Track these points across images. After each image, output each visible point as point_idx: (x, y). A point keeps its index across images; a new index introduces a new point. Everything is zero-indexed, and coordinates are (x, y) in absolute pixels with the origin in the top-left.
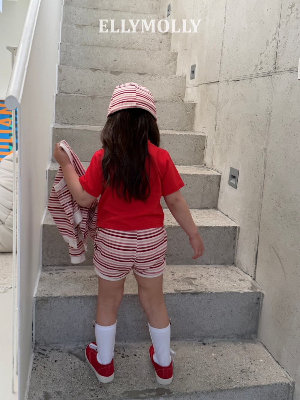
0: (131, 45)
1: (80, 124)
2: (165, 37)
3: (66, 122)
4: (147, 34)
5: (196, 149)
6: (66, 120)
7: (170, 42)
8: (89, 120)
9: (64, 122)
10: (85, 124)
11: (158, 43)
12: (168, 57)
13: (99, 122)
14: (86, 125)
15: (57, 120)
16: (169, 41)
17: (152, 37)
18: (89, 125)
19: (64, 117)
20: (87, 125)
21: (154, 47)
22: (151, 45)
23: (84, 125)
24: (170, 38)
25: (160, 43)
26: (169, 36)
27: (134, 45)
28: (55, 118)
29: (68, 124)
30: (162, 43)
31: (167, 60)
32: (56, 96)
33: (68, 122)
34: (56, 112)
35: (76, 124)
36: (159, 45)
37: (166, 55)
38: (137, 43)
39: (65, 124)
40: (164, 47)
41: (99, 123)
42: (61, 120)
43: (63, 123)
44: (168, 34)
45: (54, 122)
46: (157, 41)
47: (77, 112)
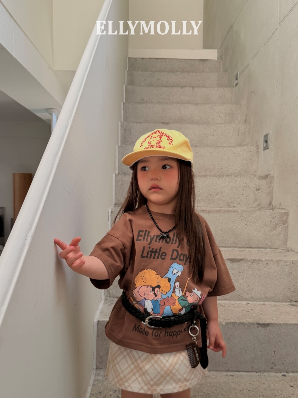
0: (214, 197)
2: (263, 182)
4: (236, 181)
7: (271, 189)
11: (253, 192)
12: (273, 220)
16: (271, 187)
17: (244, 184)
21: (247, 197)
22: (243, 195)
24: (271, 183)
25: (255, 191)
26: (269, 180)
27: (218, 197)
28: (97, 360)
30: (259, 191)
31: (272, 224)
32: (98, 324)
34: (98, 350)
36: (255, 195)
37: (270, 216)
38: (222, 193)
40: (262, 196)
44: (267, 178)
45: (95, 367)
46: (252, 188)
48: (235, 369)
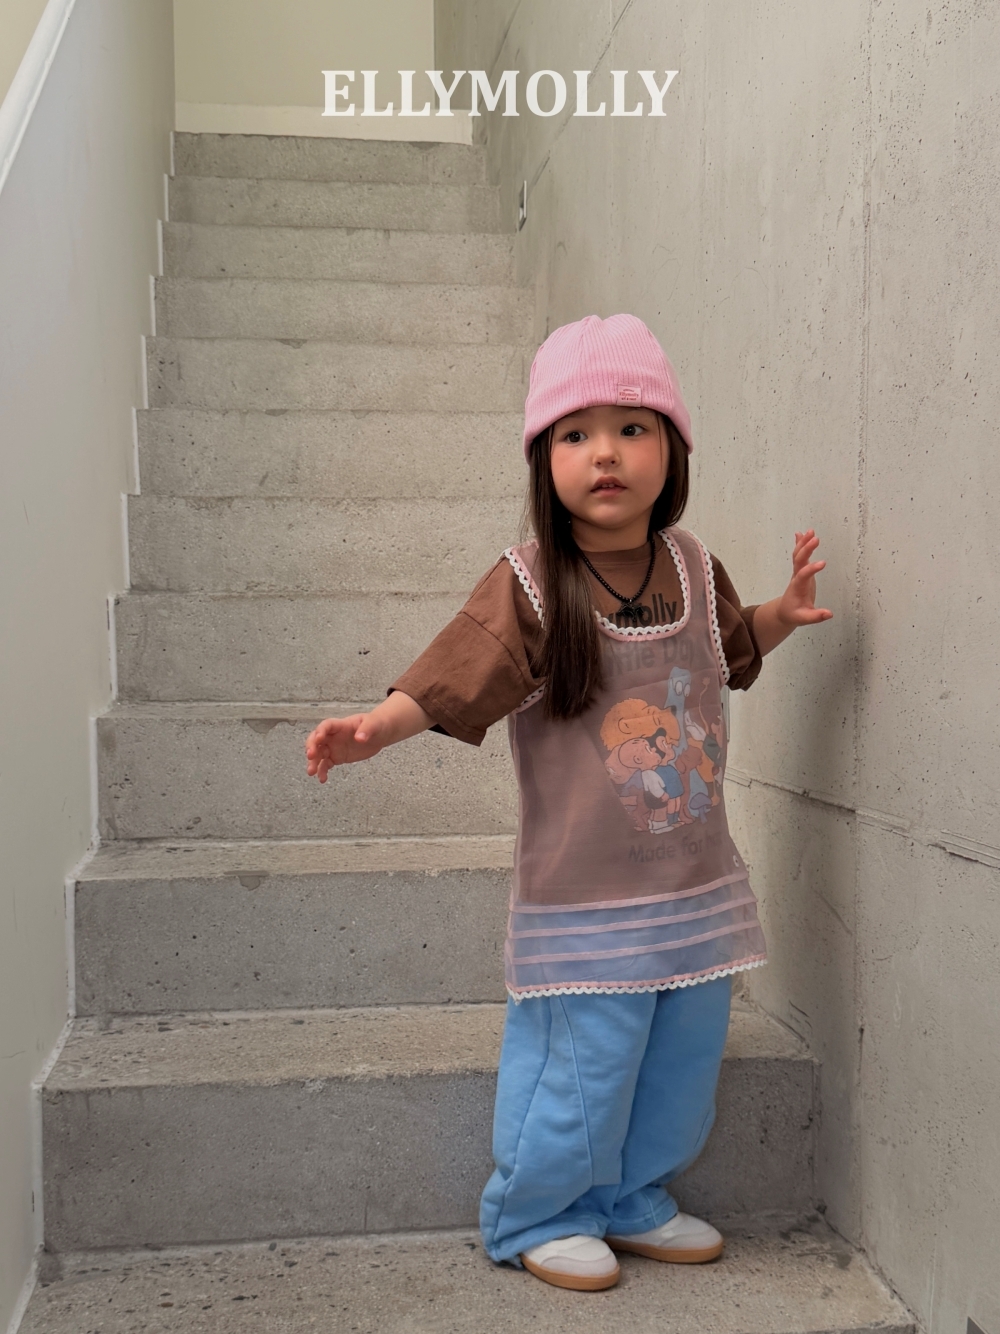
1: (196, 1008)
3: (129, 1008)
5: (766, 1131)
6: (129, 995)
8: (237, 985)
9: (118, 1007)
10: (221, 1006)
13: (285, 988)
14: (223, 1010)
15: (86, 1000)
18: (240, 1008)
19: (117, 982)
20: (228, 1010)
23: (214, 1010)
28: (77, 995)
29: (141, 1014)
32: (77, 890)
33: (138, 1007)
35: (174, 1010)
39: (125, 1014)
41: (287, 994)
42: (106, 1001)
43: (116, 1014)
45: (72, 1012)
47: (180, 954)
48: (467, 997)
